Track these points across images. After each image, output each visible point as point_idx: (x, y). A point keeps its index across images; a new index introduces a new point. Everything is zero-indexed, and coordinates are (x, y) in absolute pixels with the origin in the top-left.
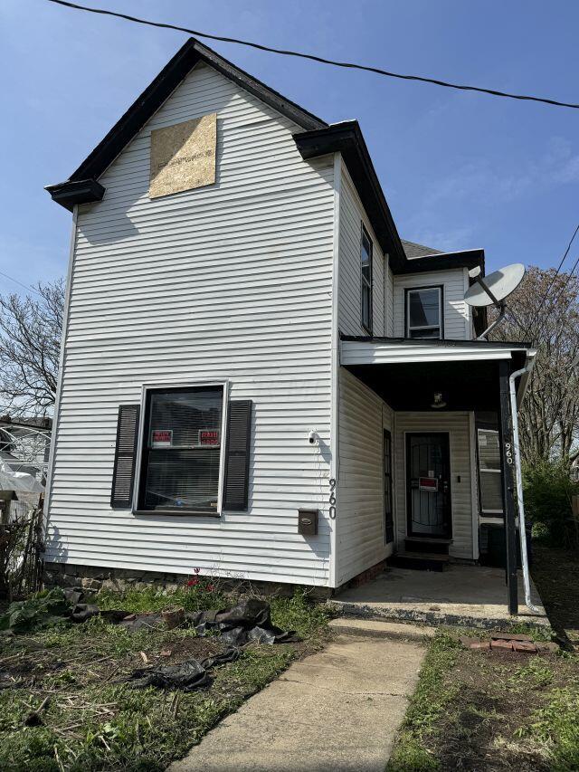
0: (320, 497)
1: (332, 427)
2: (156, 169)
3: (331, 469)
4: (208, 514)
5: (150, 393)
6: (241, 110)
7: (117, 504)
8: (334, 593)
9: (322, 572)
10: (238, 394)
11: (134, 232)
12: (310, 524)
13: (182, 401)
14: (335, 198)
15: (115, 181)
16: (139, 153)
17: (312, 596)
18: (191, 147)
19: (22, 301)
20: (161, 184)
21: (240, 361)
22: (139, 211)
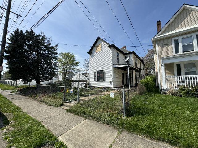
0: (111, 80)
1: (112, 73)
2: (96, 50)
3: (112, 77)
4: (102, 82)
5: (97, 71)
6: (103, 43)
7: (95, 81)
8: (113, 88)
9: (112, 86)
10: (104, 71)
11: (95, 56)
12: (111, 82)
13: (100, 72)
14: (112, 51)
15: (93, 51)
16: (95, 48)
17: (111, 88)
18: (99, 47)
19: (87, 60)
20: (97, 51)
21: (104, 68)
22: (95, 54)
